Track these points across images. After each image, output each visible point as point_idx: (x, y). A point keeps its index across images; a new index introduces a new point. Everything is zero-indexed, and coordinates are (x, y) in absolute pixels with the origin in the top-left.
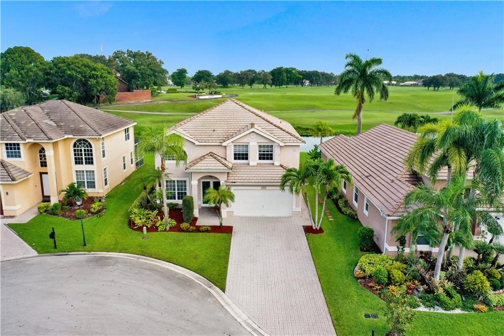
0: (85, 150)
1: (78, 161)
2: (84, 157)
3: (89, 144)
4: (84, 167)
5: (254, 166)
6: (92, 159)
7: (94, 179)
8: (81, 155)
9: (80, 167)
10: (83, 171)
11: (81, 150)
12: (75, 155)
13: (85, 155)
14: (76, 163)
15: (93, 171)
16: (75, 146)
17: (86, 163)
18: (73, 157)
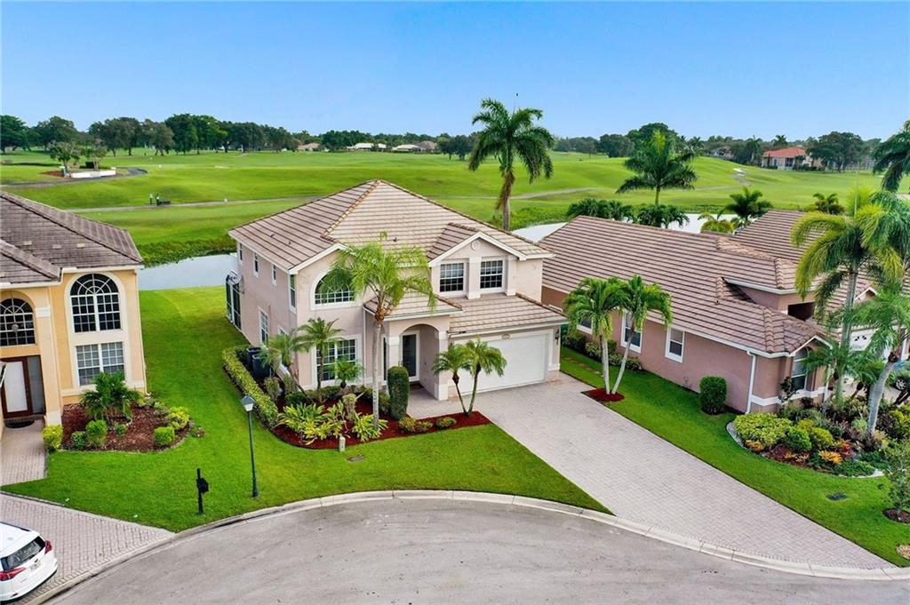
0: (100, 299)
1: (83, 325)
2: (97, 313)
3: (112, 283)
4: (98, 337)
5: (476, 300)
6: (117, 316)
7: (122, 359)
8: (91, 309)
9: (87, 338)
10: (95, 346)
11: (90, 299)
12: (75, 310)
13: (101, 308)
14: (77, 329)
15: (120, 344)
16: (74, 291)
17: (103, 327)
18: (70, 316)
